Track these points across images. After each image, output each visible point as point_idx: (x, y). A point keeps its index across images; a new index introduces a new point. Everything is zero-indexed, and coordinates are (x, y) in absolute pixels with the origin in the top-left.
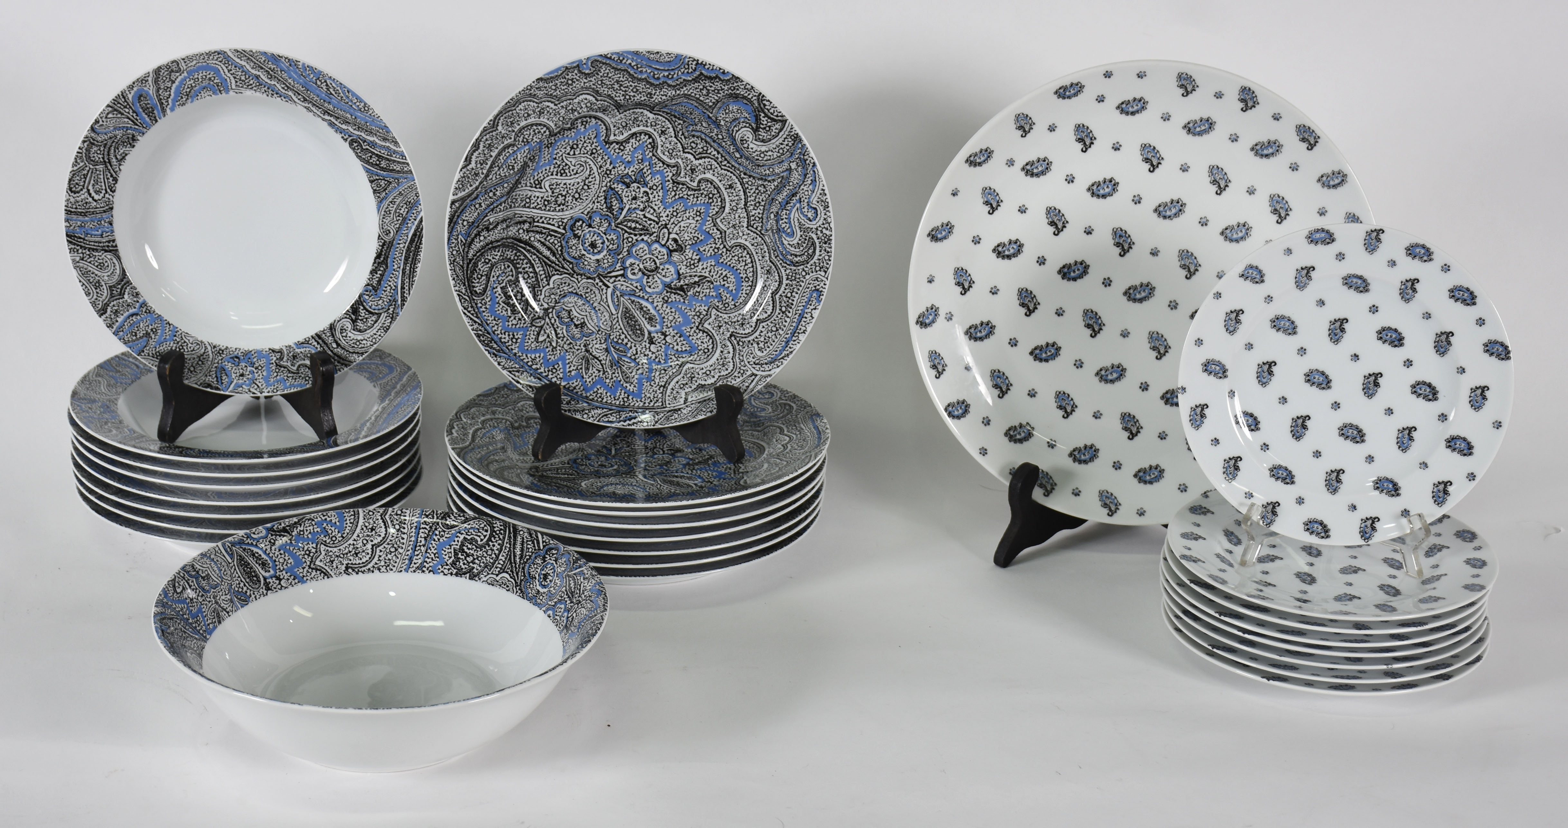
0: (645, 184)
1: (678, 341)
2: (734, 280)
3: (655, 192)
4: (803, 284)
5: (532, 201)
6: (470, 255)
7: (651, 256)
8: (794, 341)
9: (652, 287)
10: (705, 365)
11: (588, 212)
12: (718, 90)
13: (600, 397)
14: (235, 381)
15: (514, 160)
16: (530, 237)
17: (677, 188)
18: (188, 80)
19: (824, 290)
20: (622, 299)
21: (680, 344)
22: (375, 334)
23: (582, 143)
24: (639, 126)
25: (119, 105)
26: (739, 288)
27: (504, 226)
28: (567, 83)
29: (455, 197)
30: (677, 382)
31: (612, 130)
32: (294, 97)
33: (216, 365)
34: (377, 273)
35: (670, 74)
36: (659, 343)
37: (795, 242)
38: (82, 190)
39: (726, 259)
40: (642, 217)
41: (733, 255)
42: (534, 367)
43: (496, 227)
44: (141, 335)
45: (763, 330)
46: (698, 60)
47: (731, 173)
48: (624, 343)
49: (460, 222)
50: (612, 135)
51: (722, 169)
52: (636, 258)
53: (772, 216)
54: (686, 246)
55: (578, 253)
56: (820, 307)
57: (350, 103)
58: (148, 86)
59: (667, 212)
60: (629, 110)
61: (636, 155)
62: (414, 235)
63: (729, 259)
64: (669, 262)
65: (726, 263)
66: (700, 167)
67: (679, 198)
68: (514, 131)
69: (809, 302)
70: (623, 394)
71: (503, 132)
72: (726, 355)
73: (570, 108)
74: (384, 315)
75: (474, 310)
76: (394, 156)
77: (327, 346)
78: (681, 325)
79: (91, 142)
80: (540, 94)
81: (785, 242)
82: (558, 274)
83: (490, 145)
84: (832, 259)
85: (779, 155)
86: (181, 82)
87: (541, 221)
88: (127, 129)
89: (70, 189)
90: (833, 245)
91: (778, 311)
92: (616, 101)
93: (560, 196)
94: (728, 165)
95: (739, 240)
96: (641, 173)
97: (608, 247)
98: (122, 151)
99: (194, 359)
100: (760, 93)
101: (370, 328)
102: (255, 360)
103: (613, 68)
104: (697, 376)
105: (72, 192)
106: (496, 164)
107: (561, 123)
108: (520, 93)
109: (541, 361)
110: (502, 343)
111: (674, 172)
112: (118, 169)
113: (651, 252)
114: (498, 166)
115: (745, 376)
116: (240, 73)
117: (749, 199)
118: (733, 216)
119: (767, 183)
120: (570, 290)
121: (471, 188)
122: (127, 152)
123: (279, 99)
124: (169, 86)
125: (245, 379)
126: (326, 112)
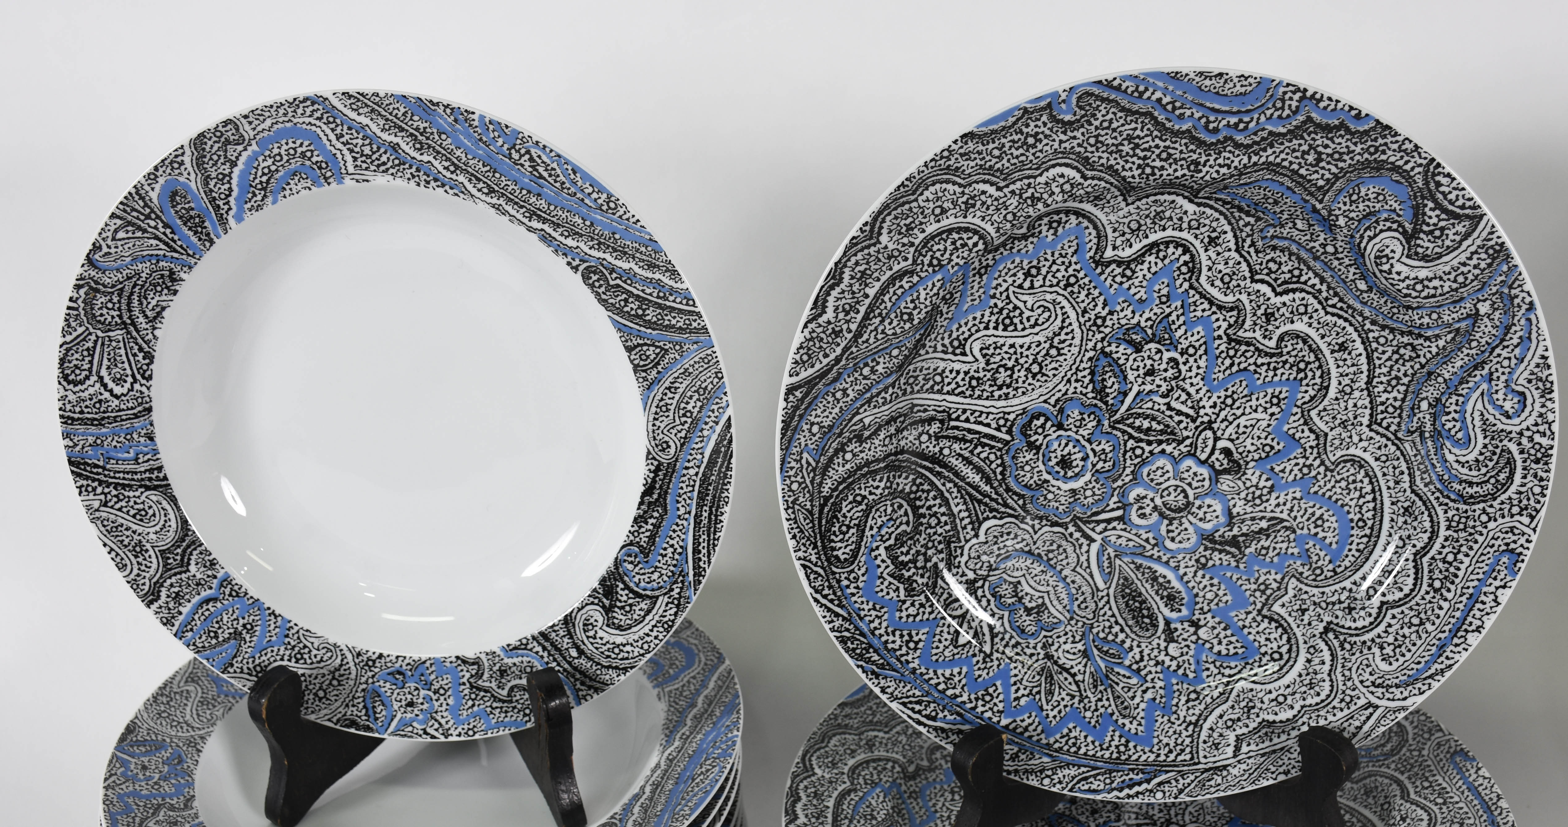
0: (1173, 345)
1: (1222, 636)
2: (1335, 525)
3: (1191, 360)
4: (1481, 539)
5: (946, 381)
6: (826, 490)
7: (1178, 483)
8: (1457, 645)
9: (1178, 539)
10: (1276, 685)
11: (1058, 401)
12: (1341, 154)
13: (1074, 744)
14: (399, 715)
15: (912, 301)
16: (942, 449)
17: (1236, 351)
18: (261, 158)
19: (1525, 552)
20: (1118, 562)
21: (1225, 642)
22: (648, 635)
23: (1048, 264)
24: (1164, 229)
25: (135, 214)
26: (1344, 540)
27: (892, 430)
28: (1025, 143)
29: (794, 379)
30: (1221, 716)
31: (1110, 238)
32: (469, 187)
33: (364, 686)
34: (647, 523)
35: (1241, 121)
36: (1184, 640)
37: (1471, 457)
38: (87, 378)
39: (1323, 485)
40: (1164, 408)
41: (1338, 478)
42: (949, 692)
43: (875, 433)
44: (227, 636)
45: (1393, 622)
46: (1305, 90)
47: (1346, 320)
48: (1118, 640)
49: (805, 427)
50: (1110, 248)
51: (1327, 313)
52: (1148, 487)
53: (1424, 405)
54: (1247, 463)
55: (1036, 478)
56: (1514, 584)
57: (578, 195)
58: (185, 173)
59: (1214, 399)
60: (1147, 197)
61: (1156, 288)
62: (716, 452)
63: (1329, 486)
64: (1212, 492)
65: (1324, 494)
66: (1283, 310)
67: (1240, 370)
68: (912, 244)
69: (1491, 573)
70: (1116, 738)
71: (891, 246)
72: (1318, 668)
73: (1029, 194)
74: (662, 601)
75: (834, 593)
76: (671, 298)
77: (561, 655)
78: (1228, 607)
79: (91, 288)
80: (968, 166)
81: (1450, 458)
82: (995, 517)
83: (863, 273)
84: (1548, 492)
85: (1455, 286)
86: (248, 165)
87: (963, 418)
88: (159, 259)
89: (66, 377)
90: (1553, 467)
91: (1425, 587)
92: (1124, 178)
93: (1002, 370)
94: (1339, 305)
95: (1352, 451)
96: (1165, 323)
97: (1094, 466)
98: (154, 302)
99: (324, 675)
100: (1433, 160)
101: (638, 622)
102: (433, 677)
103: (1123, 109)
104: (1259, 705)
105: (69, 383)
106: (878, 311)
107: (1009, 225)
108: (926, 165)
109: (964, 682)
110: (888, 651)
111: (1232, 321)
112: (150, 336)
113: (1177, 476)
114: (880, 314)
115: (1353, 708)
116: (360, 142)
117: (1378, 371)
118: (1343, 405)
119: (1421, 341)
120: (1018, 547)
121: (825, 361)
122: (164, 304)
123: (441, 191)
124: (227, 172)
125: (416, 712)
126: (535, 214)
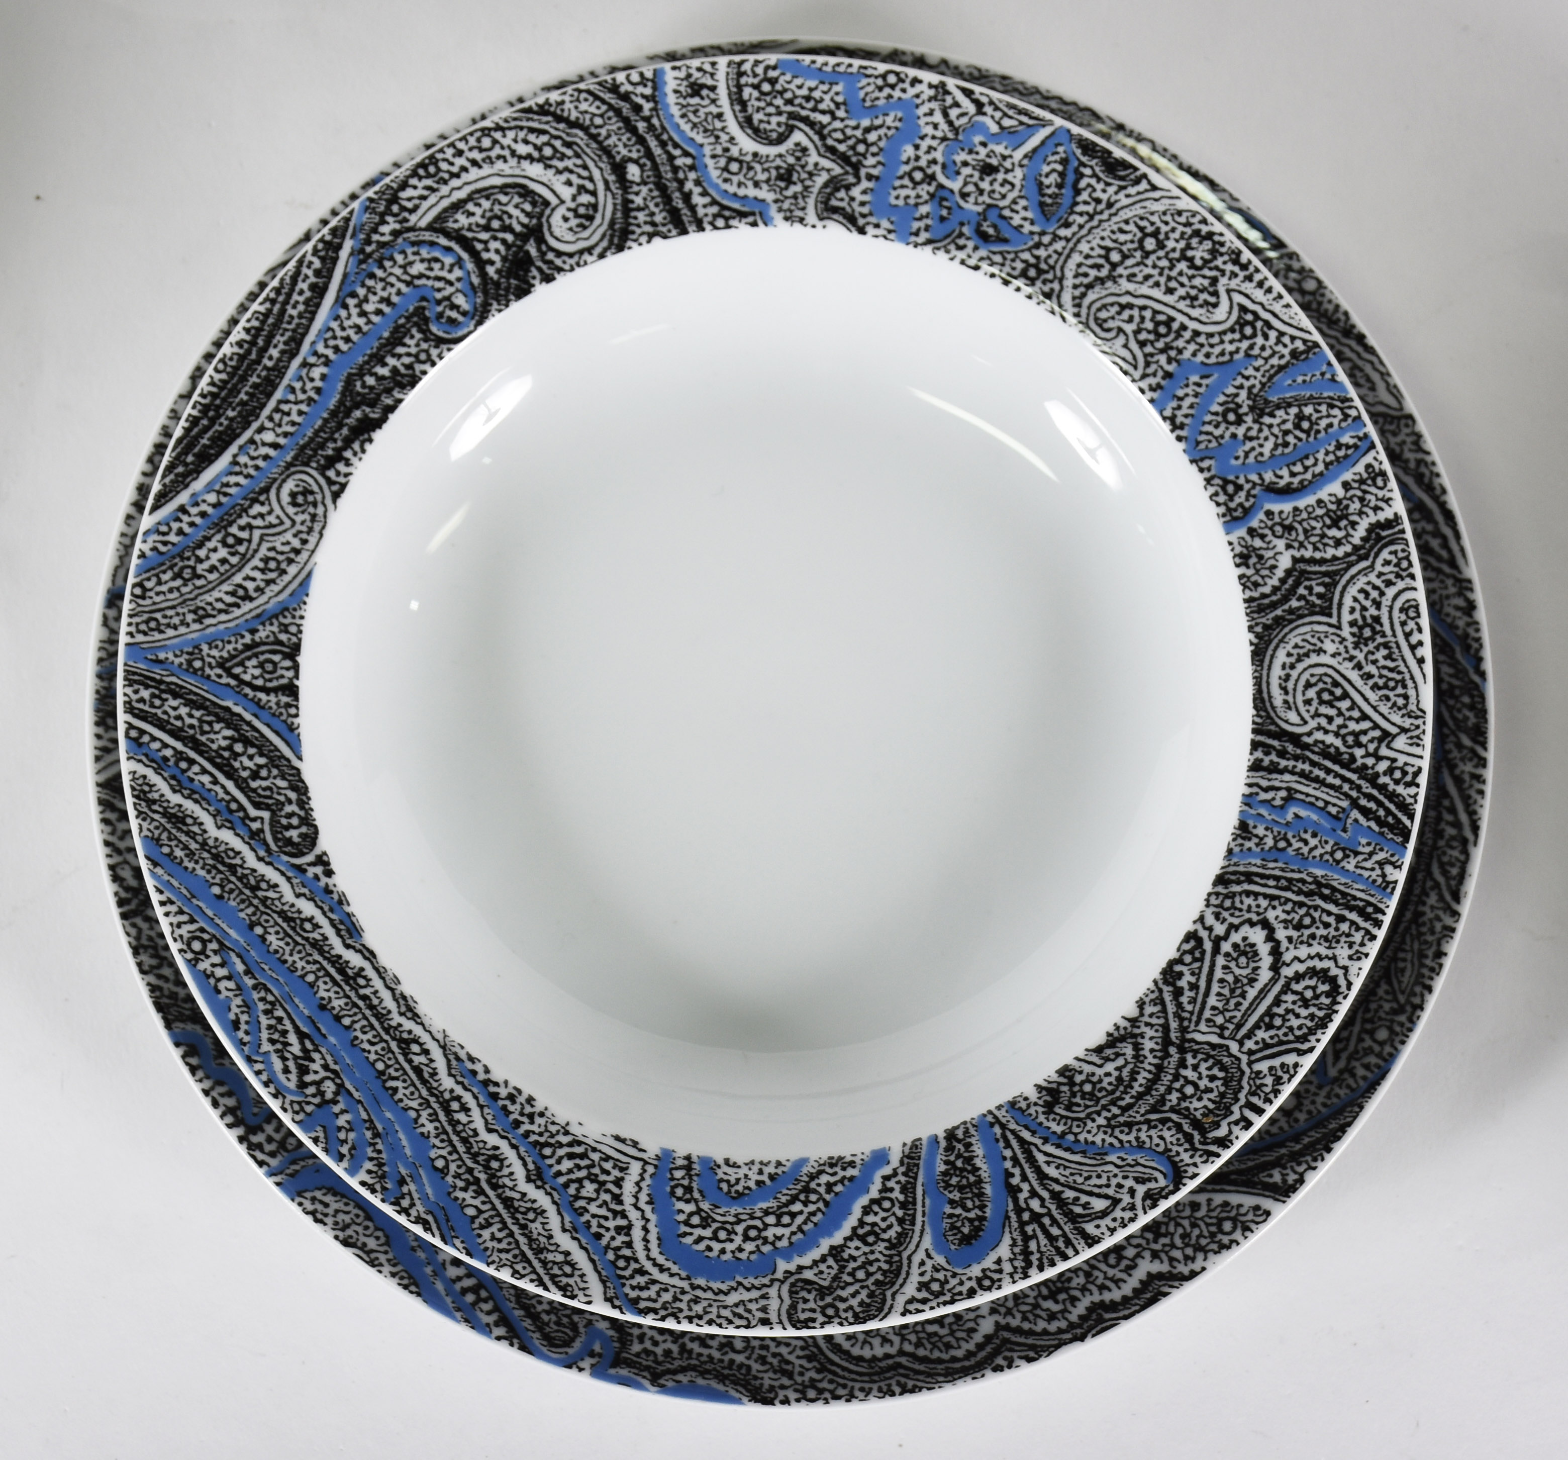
14: (1018, 155)
18: (784, 1243)
22: (474, 163)
25: (1055, 1231)
32: (440, 1064)
33: (1063, 232)
34: (395, 370)
38: (1298, 977)
44: (1280, 413)
58: (928, 1267)
62: (206, 459)
74: (423, 218)
76: (168, 753)
77: (659, 176)
79: (1203, 1132)
86: (811, 1242)
88: (1059, 1140)
98: (1110, 1067)
99: (1131, 277)
101: (486, 193)
102: (924, 209)
105: (1333, 981)
112: (1149, 1009)
116: (593, 1207)
122: (1094, 1058)
123: (497, 1075)
124: (856, 1243)
125: (983, 152)
126: (347, 979)
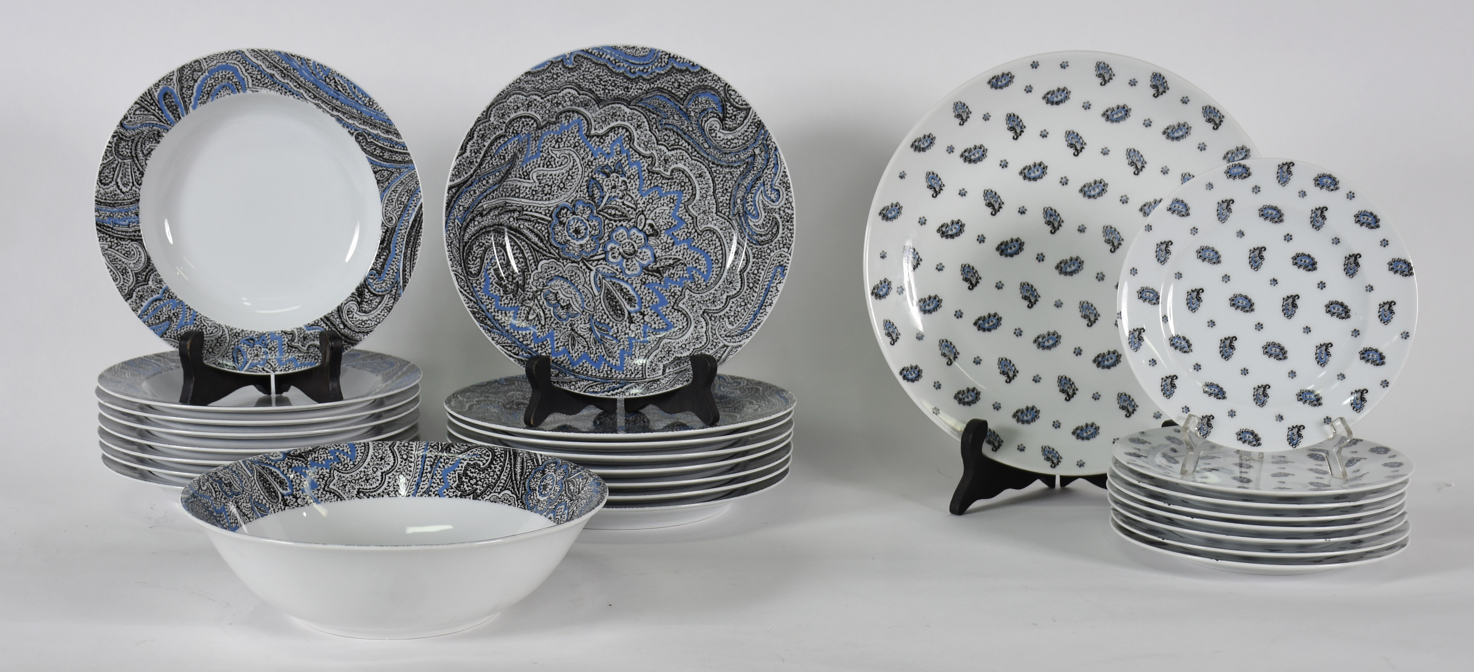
0: (624, 174)
1: (656, 320)
2: (705, 262)
3: (632, 181)
4: (768, 261)
5: (521, 192)
6: (466, 239)
7: (630, 241)
8: (762, 313)
9: (631, 269)
10: (681, 339)
11: (572, 201)
12: (688, 83)
13: (586, 370)
14: (250, 361)
15: (505, 150)
16: (519, 225)
17: (652, 177)
18: (209, 79)
19: (787, 265)
20: (604, 281)
21: (657, 323)
22: (379, 314)
23: (566, 137)
24: (617, 121)
25: (146, 103)
26: (709, 270)
27: (496, 213)
28: (553, 77)
29: (452, 183)
30: (656, 356)
31: (593, 124)
32: (305, 95)
33: (233, 346)
34: (380, 258)
35: (644, 68)
36: (638, 322)
37: (760, 223)
38: (111, 182)
39: (697, 242)
40: (621, 204)
41: (704, 238)
42: (525, 343)
43: (489, 213)
44: (164, 319)
45: (733, 305)
46: (670, 54)
47: (701, 162)
48: (606, 322)
49: (457, 207)
50: (593, 129)
51: (692, 159)
52: (616, 243)
53: (739, 201)
54: (661, 231)
55: (564, 239)
56: (784, 281)
57: (356, 99)
58: (173, 84)
59: (644, 199)
60: (608, 105)
61: (615, 148)
62: (415, 220)
63: (700, 243)
64: (646, 246)
65: (698, 247)
66: (672, 158)
67: (654, 186)
68: (504, 123)
69: (774, 277)
70: (606, 367)
71: (495, 123)
72: (700, 330)
73: (555, 101)
74: (386, 297)
75: (470, 290)
76: (396, 147)
77: (335, 327)
78: (658, 305)
79: (119, 137)
80: (528, 87)
81: (751, 224)
82: (545, 259)
83: (483, 135)
84: (794, 235)
85: (744, 142)
86: (203, 81)
87: (529, 210)
88: (153, 125)
89: (101, 181)
90: (795, 223)
91: (746, 287)
92: (597, 95)
93: (546, 186)
94: (697, 155)
95: (709, 225)
96: (619, 164)
97: (590, 232)
98: (148, 147)
99: (212, 341)
100: (726, 84)
101: (374, 309)
102: (269, 341)
103: (594, 63)
104: (673, 350)
105: (102, 184)
106: (489, 154)
107: (547, 116)
108: (510, 86)
109: (532, 338)
110: (495, 320)
111: (650, 163)
112: (144, 163)
113: (629, 237)
114: (491, 155)
115: (717, 348)
116: (256, 73)
117: (717, 187)
118: (703, 203)
119: (733, 169)
120: (556, 274)
121: (466, 176)
122: (152, 148)
123: (291, 97)
124: (192, 85)
125: (259, 359)
126: (335, 108)
